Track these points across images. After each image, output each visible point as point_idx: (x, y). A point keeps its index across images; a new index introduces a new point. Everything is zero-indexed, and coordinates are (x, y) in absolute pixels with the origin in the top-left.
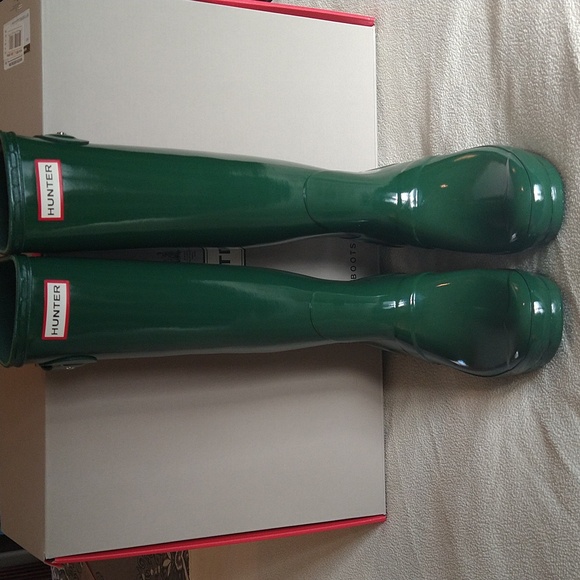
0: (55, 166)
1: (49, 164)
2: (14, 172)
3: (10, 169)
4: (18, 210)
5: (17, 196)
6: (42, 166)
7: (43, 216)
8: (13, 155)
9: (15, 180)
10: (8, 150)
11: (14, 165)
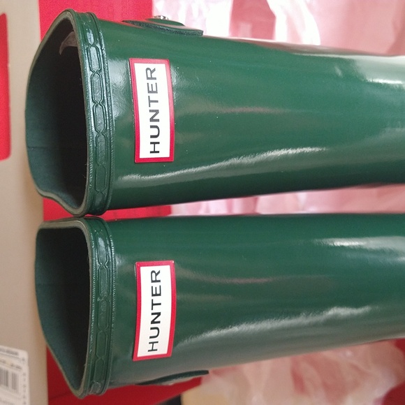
0: (161, 70)
1: (152, 66)
2: (96, 80)
3: (89, 73)
4: (102, 144)
5: (100, 121)
6: (140, 68)
7: (142, 156)
8: (93, 50)
9: (98, 94)
10: (85, 40)
11: (96, 67)
